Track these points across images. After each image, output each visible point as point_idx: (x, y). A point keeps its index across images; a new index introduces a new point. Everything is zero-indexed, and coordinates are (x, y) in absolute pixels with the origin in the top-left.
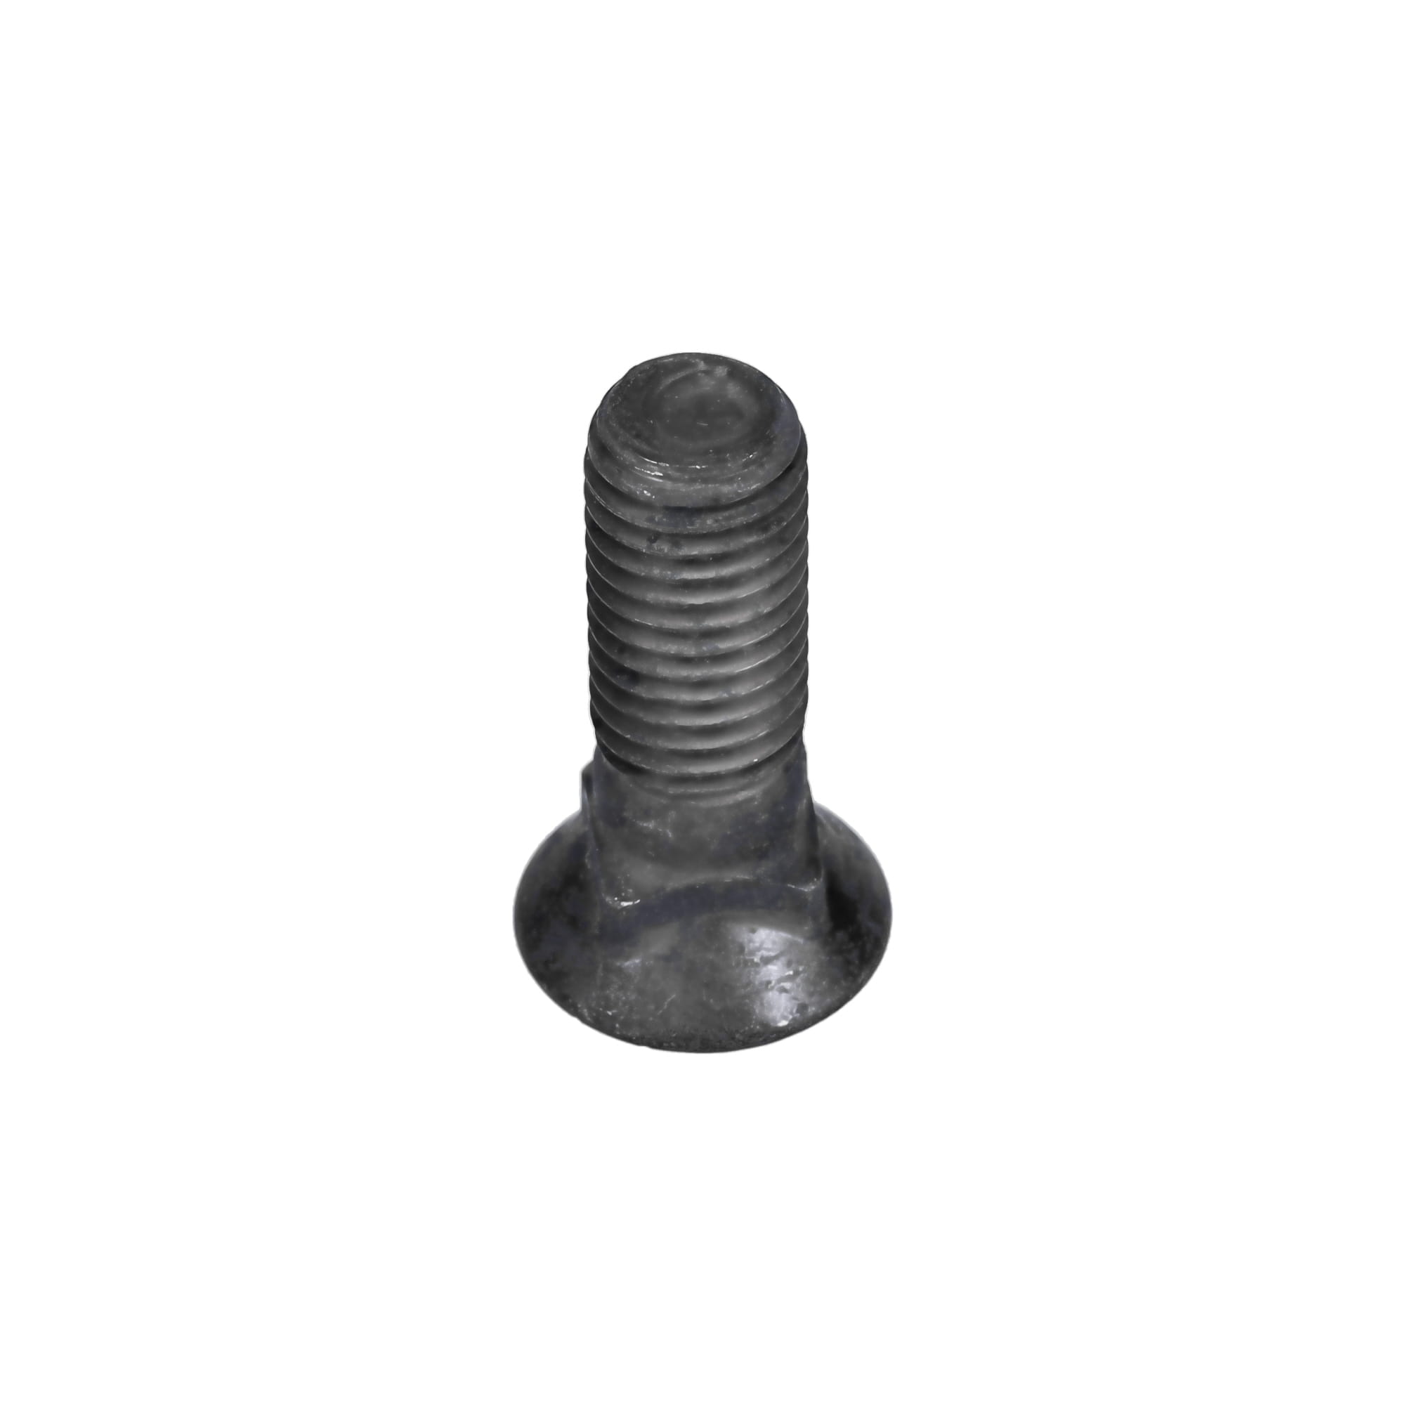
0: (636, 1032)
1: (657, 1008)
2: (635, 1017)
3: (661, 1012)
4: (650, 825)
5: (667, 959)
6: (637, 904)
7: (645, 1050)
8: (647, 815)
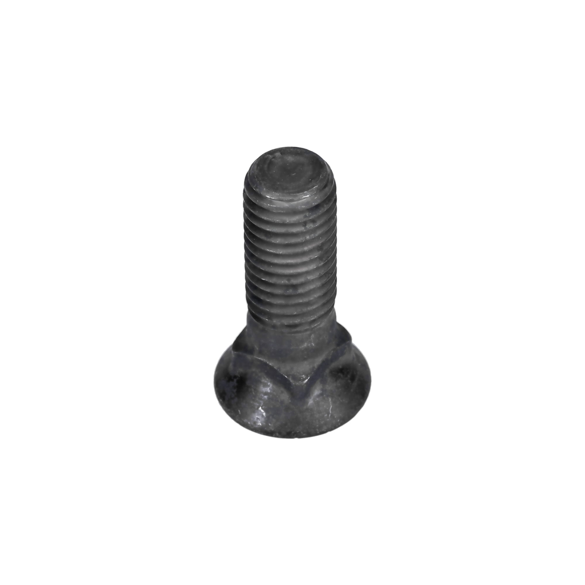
0: (325, 428)
1: (328, 415)
2: (322, 422)
3: (330, 415)
4: (305, 345)
5: (321, 395)
6: (309, 379)
7: (329, 433)
8: (302, 342)
